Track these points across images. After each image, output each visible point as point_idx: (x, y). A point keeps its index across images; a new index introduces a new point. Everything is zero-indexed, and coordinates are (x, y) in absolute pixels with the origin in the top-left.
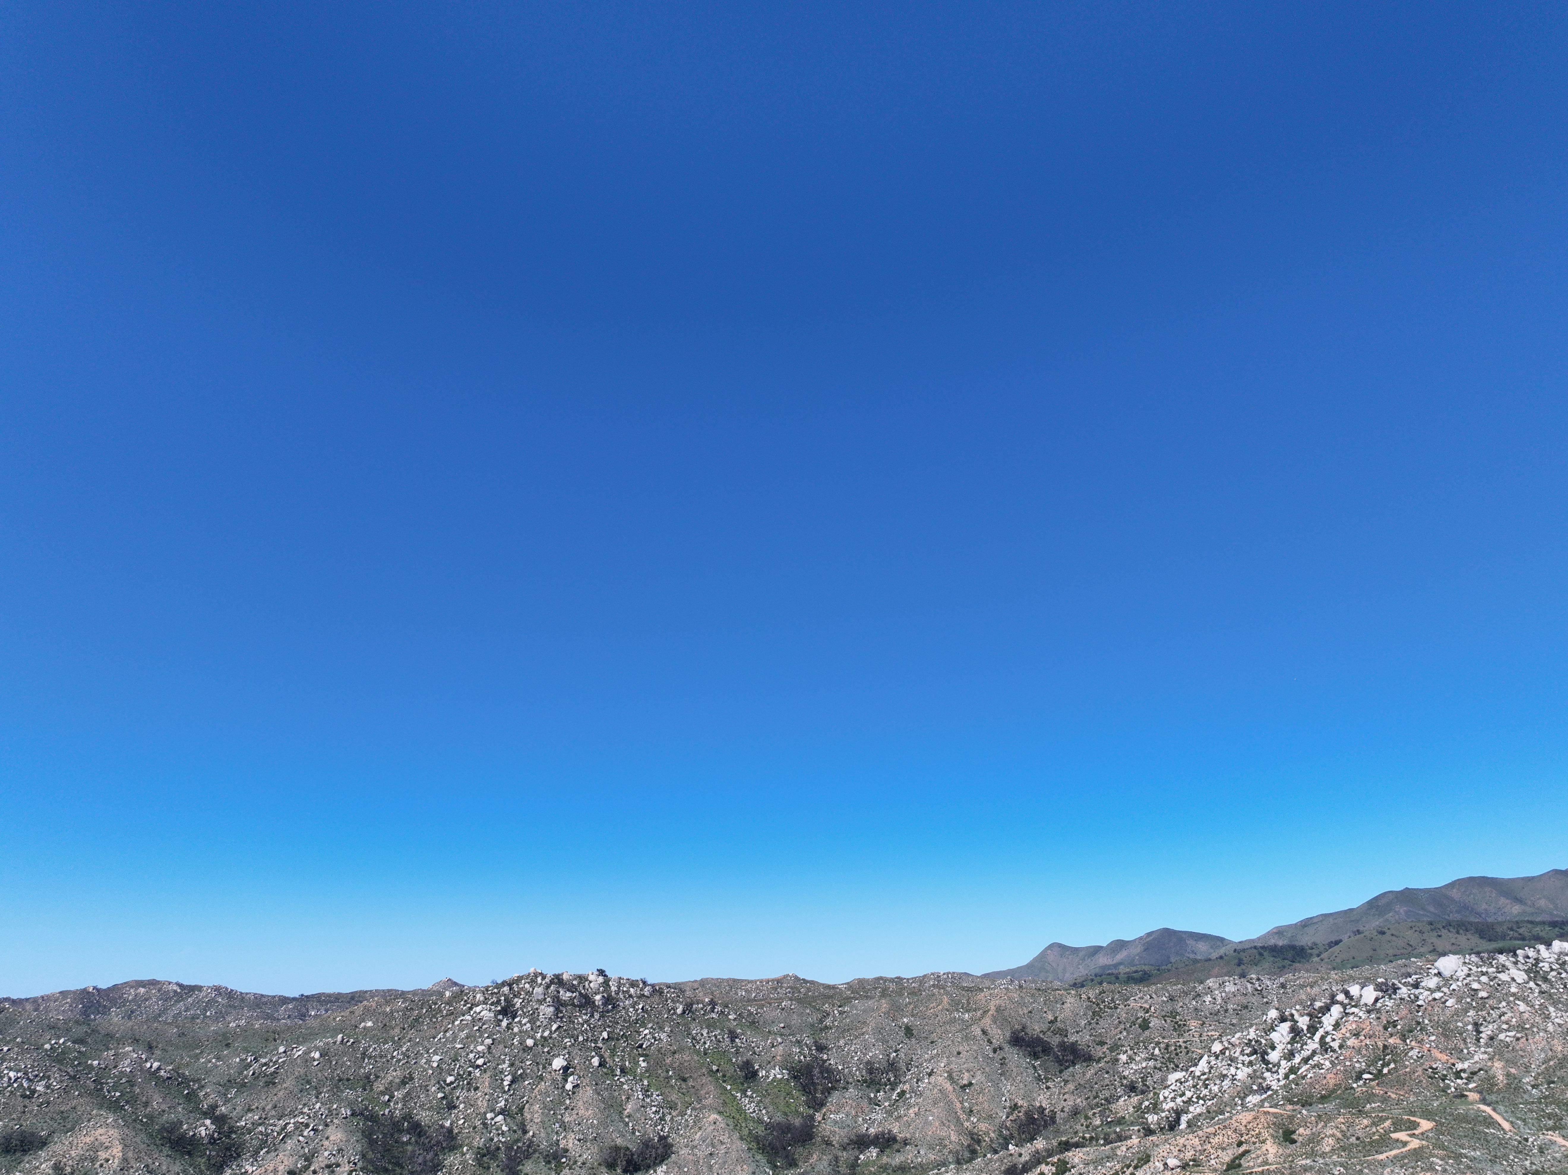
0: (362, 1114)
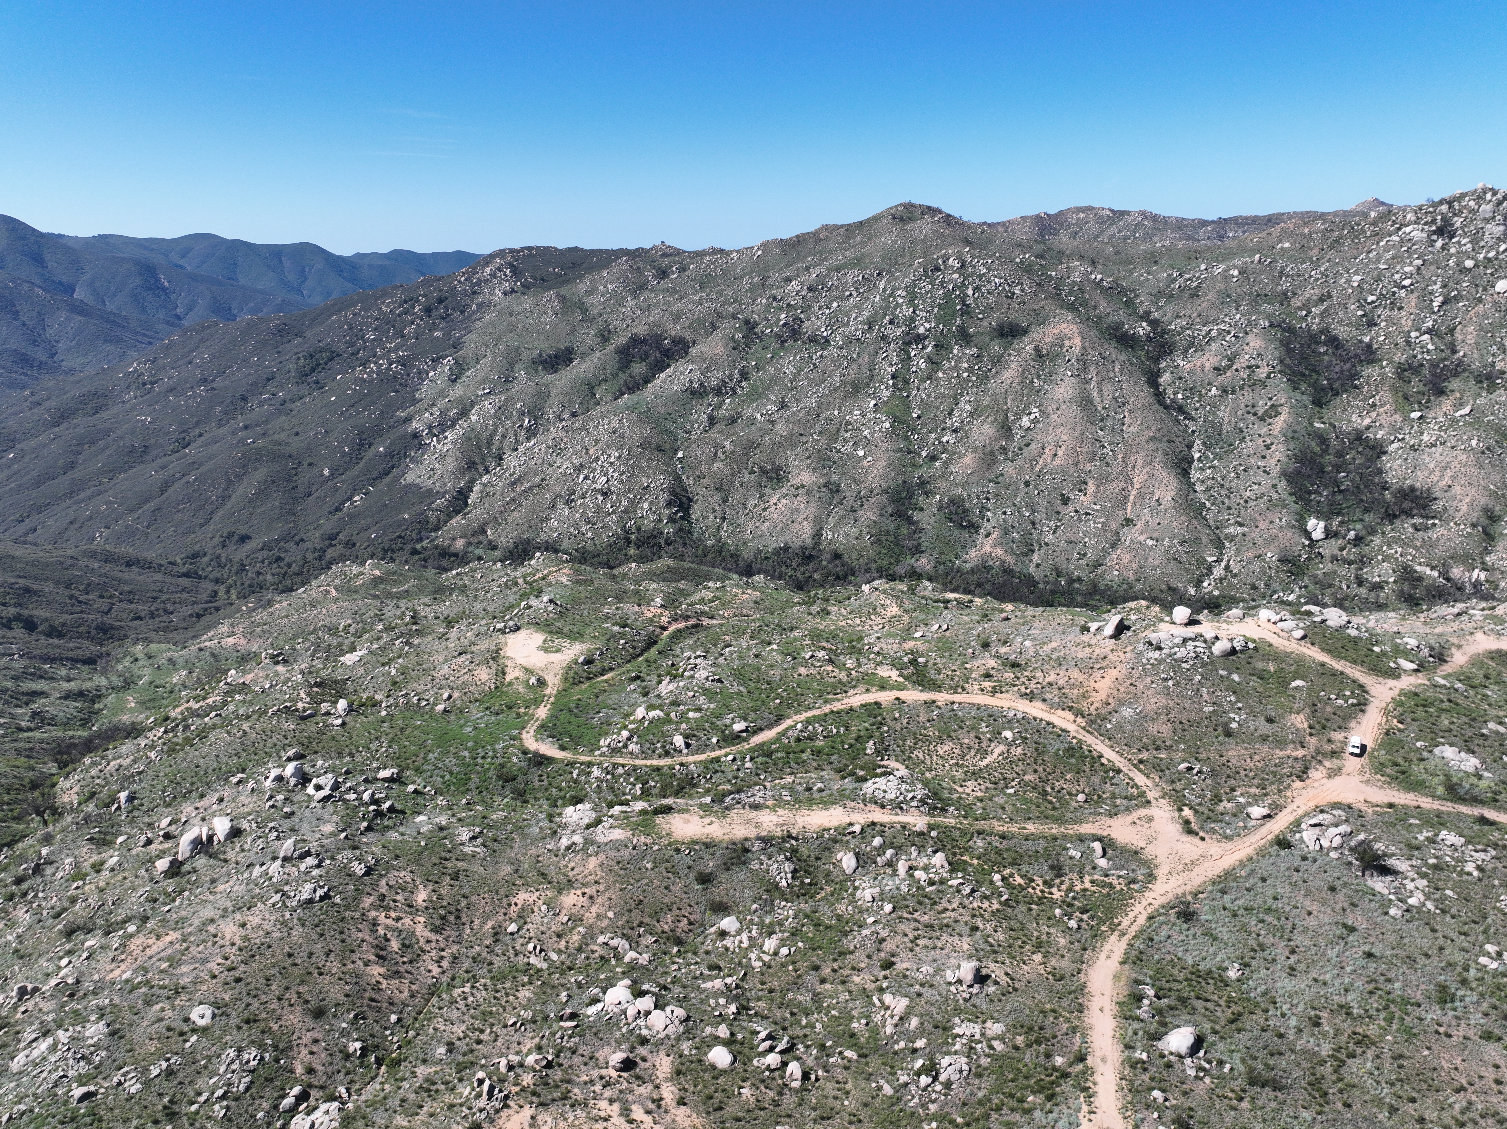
0: (1279, 326)
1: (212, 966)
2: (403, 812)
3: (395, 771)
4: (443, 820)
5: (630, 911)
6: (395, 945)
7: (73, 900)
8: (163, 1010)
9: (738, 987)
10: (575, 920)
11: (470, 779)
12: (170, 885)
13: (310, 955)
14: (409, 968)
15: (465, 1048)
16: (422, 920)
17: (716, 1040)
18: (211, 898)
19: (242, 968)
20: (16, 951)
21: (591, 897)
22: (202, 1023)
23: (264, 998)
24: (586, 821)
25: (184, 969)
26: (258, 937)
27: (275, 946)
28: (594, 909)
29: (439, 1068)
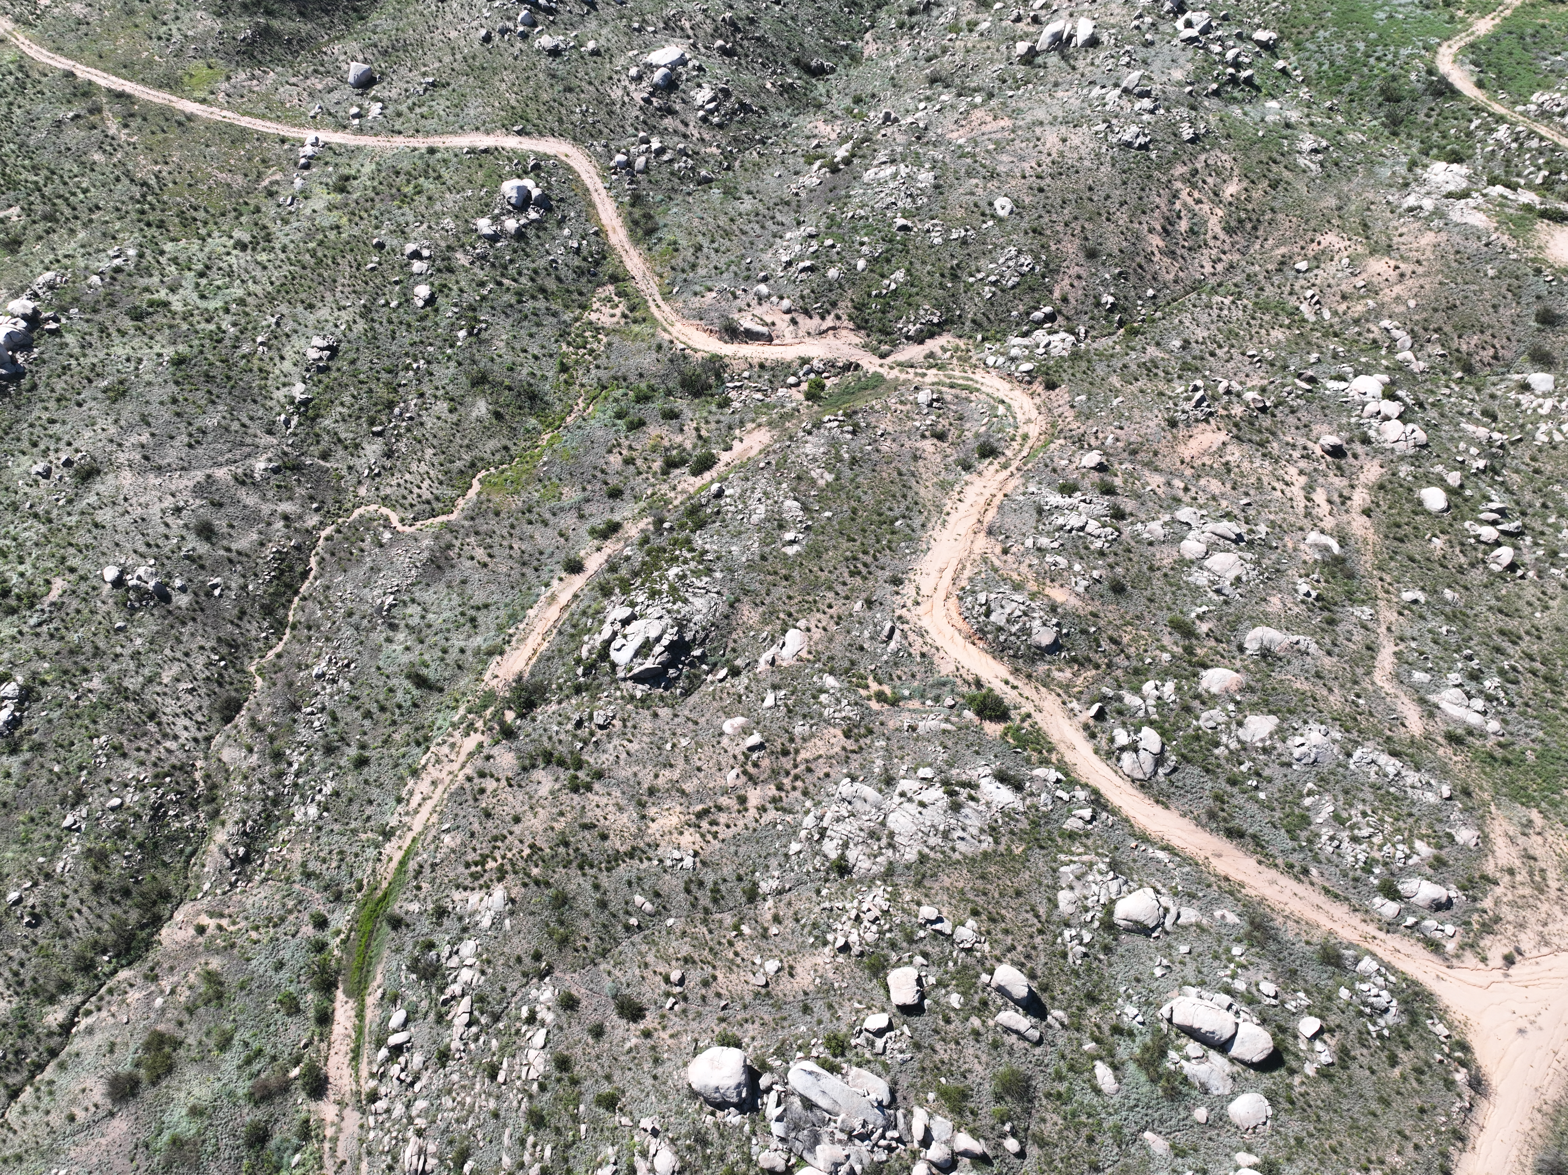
1: (1026, 166)
2: (1258, 89)
3: (1274, 36)
4: (1294, 116)
5: (1435, 310)
6: (1183, 225)
7: (944, 51)
8: (977, 186)
9: (1502, 447)
10: (1371, 289)
11: (1348, 79)
12: (1020, 71)
13: (1107, 197)
14: (1186, 255)
15: (1198, 353)
16: (1220, 213)
17: (1441, 481)
18: (1048, 100)
19: (1048, 180)
20: (892, 78)
21: (1402, 275)
22: (1001, 213)
23: (1054, 217)
24: (1451, 188)
25: (1005, 158)
26: (1071, 158)
27: (1082, 174)
28: (1397, 289)
29: (1167, 356)
